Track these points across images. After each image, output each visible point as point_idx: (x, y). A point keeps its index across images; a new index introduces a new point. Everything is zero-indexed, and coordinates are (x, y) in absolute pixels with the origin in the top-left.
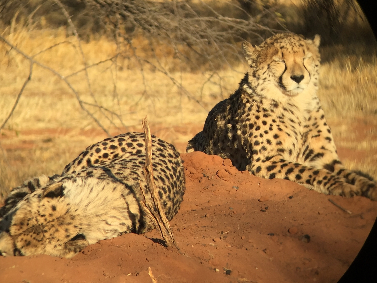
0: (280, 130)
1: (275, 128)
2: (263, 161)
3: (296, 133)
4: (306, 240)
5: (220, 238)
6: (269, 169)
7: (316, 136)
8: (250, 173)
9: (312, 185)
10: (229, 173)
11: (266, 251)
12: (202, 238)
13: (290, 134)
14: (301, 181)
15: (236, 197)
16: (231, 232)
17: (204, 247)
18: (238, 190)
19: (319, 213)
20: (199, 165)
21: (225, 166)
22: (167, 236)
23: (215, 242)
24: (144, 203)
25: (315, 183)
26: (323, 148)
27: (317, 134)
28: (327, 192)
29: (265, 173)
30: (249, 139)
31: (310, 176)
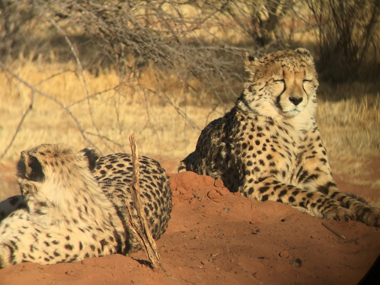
0: (274, 150)
1: (268, 148)
2: (256, 182)
3: (290, 154)
4: (297, 264)
5: (209, 260)
6: (262, 190)
7: (310, 157)
8: (242, 194)
9: (306, 208)
10: (221, 194)
11: (255, 275)
12: (190, 260)
13: (284, 155)
14: (294, 203)
15: (227, 219)
16: (220, 254)
17: (191, 269)
18: (229, 212)
19: (312, 237)
20: (189, 186)
21: (216, 187)
22: (153, 257)
23: (204, 264)
24: (130, 222)
25: (309, 206)
26: (318, 169)
27: (311, 155)
28: (321, 216)
29: (258, 195)
30: (242, 159)
31: (304, 199)
